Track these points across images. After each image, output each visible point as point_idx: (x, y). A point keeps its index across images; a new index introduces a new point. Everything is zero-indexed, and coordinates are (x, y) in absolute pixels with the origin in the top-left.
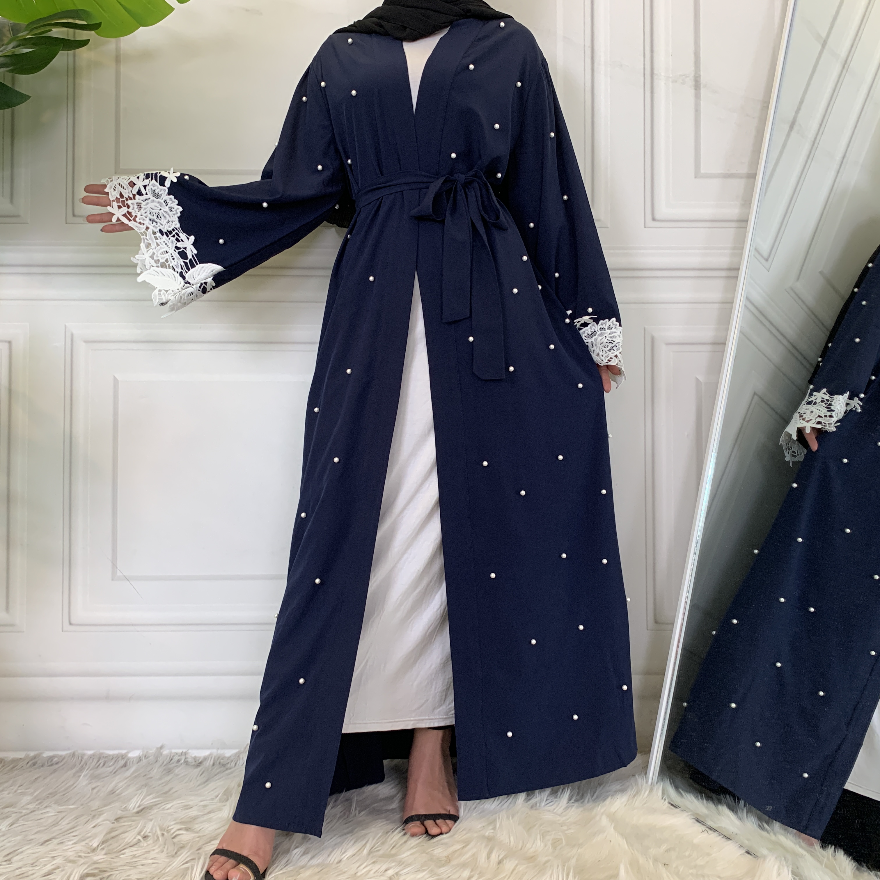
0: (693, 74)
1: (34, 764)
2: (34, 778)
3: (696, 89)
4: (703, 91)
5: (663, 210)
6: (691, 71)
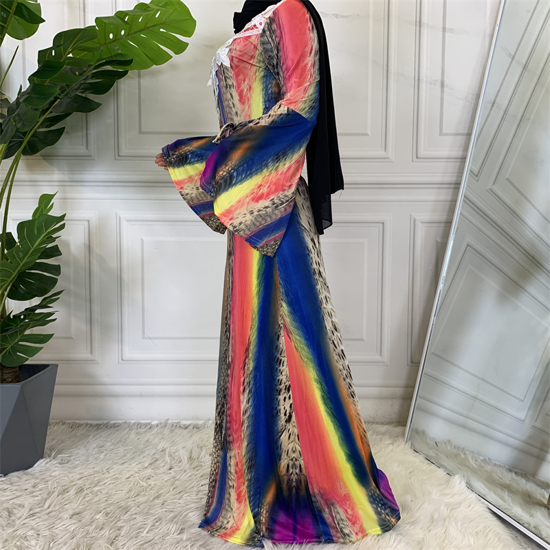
0: (440, 80)
3: (441, 88)
4: (445, 89)
5: (422, 153)
6: (439, 78)
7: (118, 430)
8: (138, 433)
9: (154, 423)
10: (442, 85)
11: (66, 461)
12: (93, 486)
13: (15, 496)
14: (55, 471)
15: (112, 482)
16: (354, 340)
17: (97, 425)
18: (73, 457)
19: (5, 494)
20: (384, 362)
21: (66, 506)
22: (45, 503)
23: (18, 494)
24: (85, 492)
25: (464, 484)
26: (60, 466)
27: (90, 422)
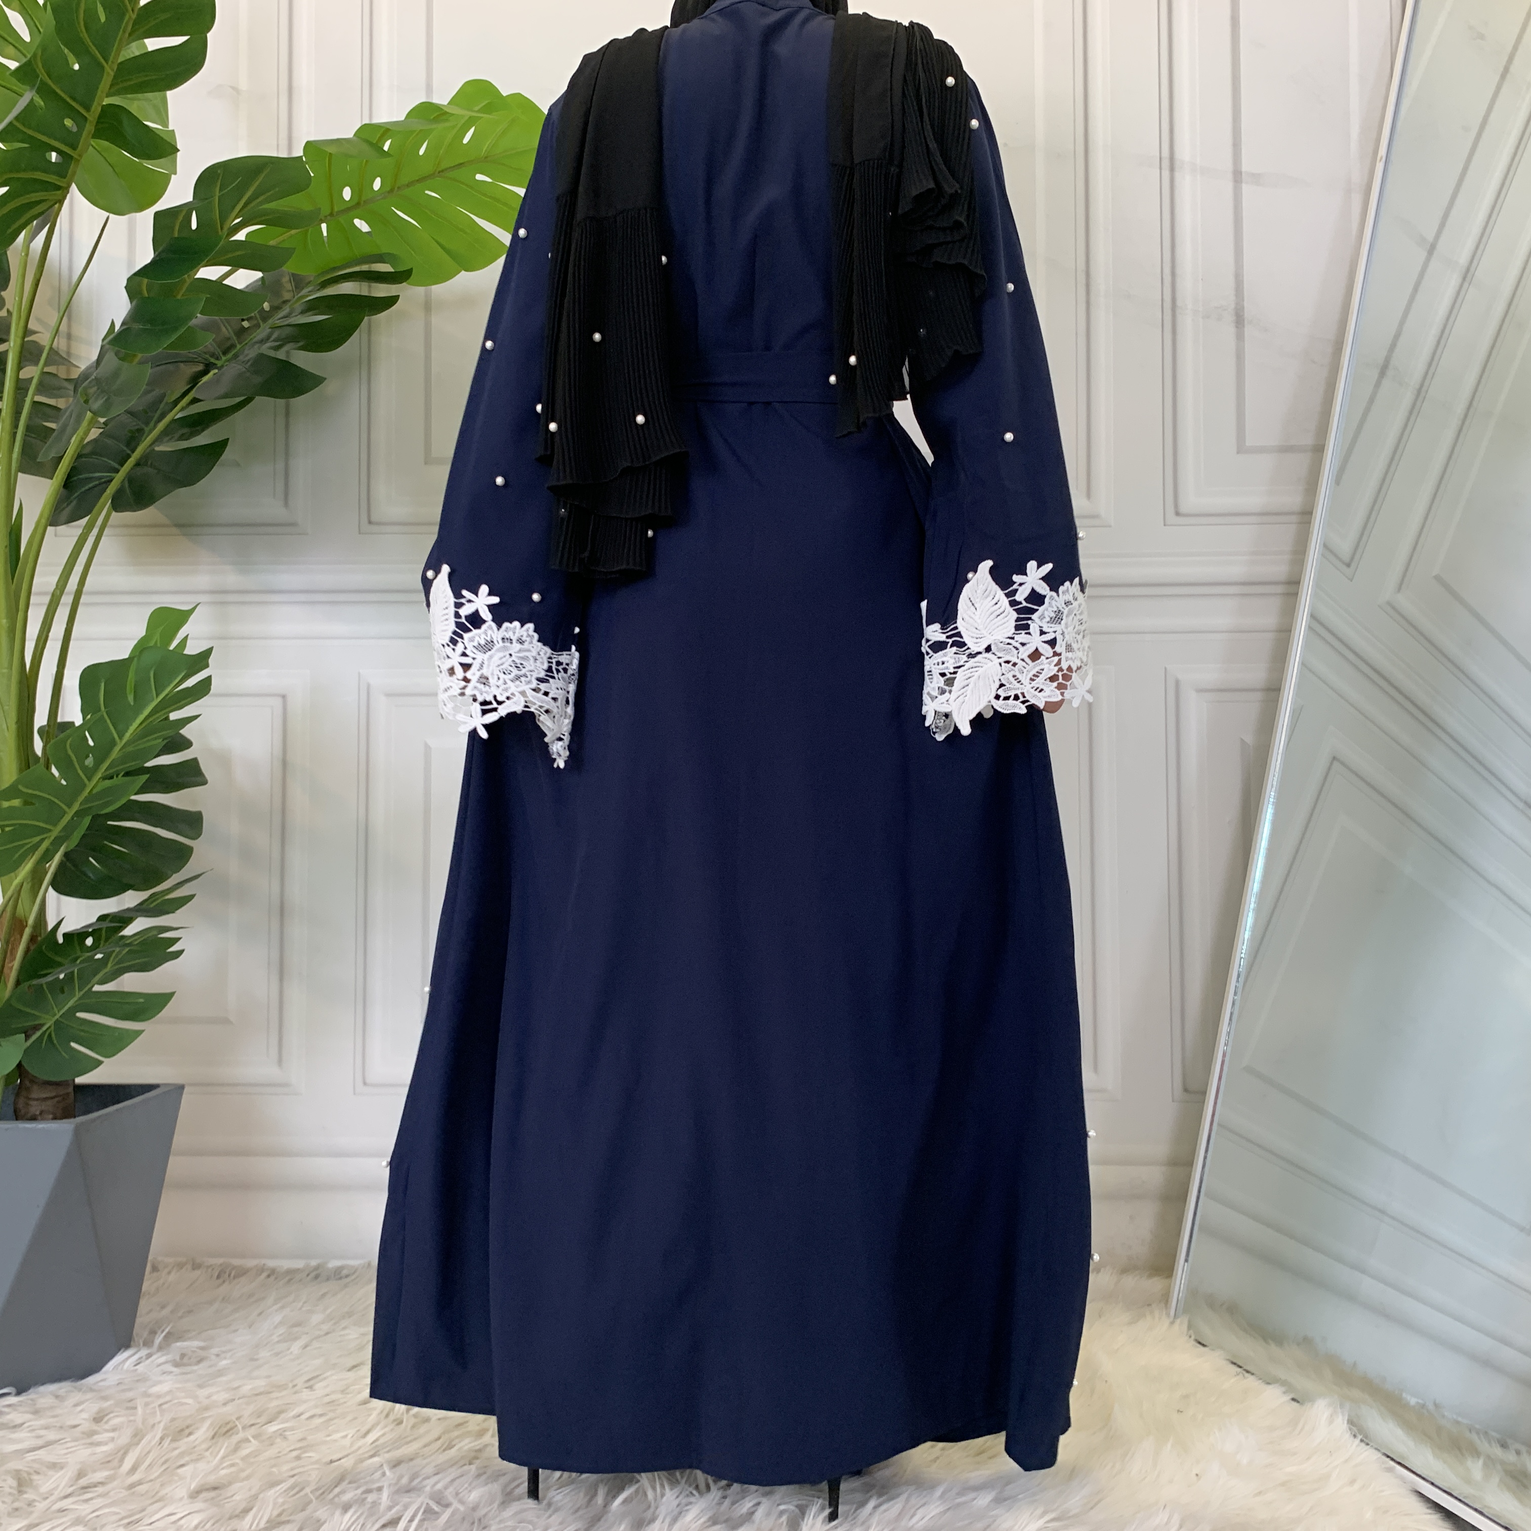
0: (1233, 306)
1: (317, 1277)
2: (320, 1293)
3: (1237, 327)
4: (1248, 330)
5: (1191, 500)
6: (1229, 301)
7: (346, 1286)
10: (1239, 320)
11: (194, 1360)
12: (262, 1420)
13: (40, 1442)
14: (160, 1382)
15: (318, 1411)
17: (291, 1272)
18: (215, 1351)
19: (14, 1436)
20: (1105, 1091)
21: (180, 1471)
22: (122, 1460)
23: (51, 1436)
24: (241, 1435)
25: (1341, 1424)
26: (176, 1370)
27: (271, 1263)
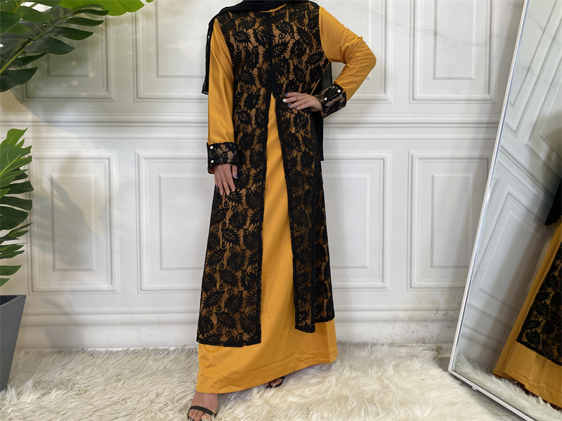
0: (433, 29)
4: (438, 37)
5: (418, 95)
6: (432, 27)
7: (136, 357)
8: (156, 360)
9: (172, 348)
10: (435, 34)
11: (83, 392)
14: (72, 403)
16: (358, 267)
17: (116, 352)
20: (385, 288)
27: (111, 349)
